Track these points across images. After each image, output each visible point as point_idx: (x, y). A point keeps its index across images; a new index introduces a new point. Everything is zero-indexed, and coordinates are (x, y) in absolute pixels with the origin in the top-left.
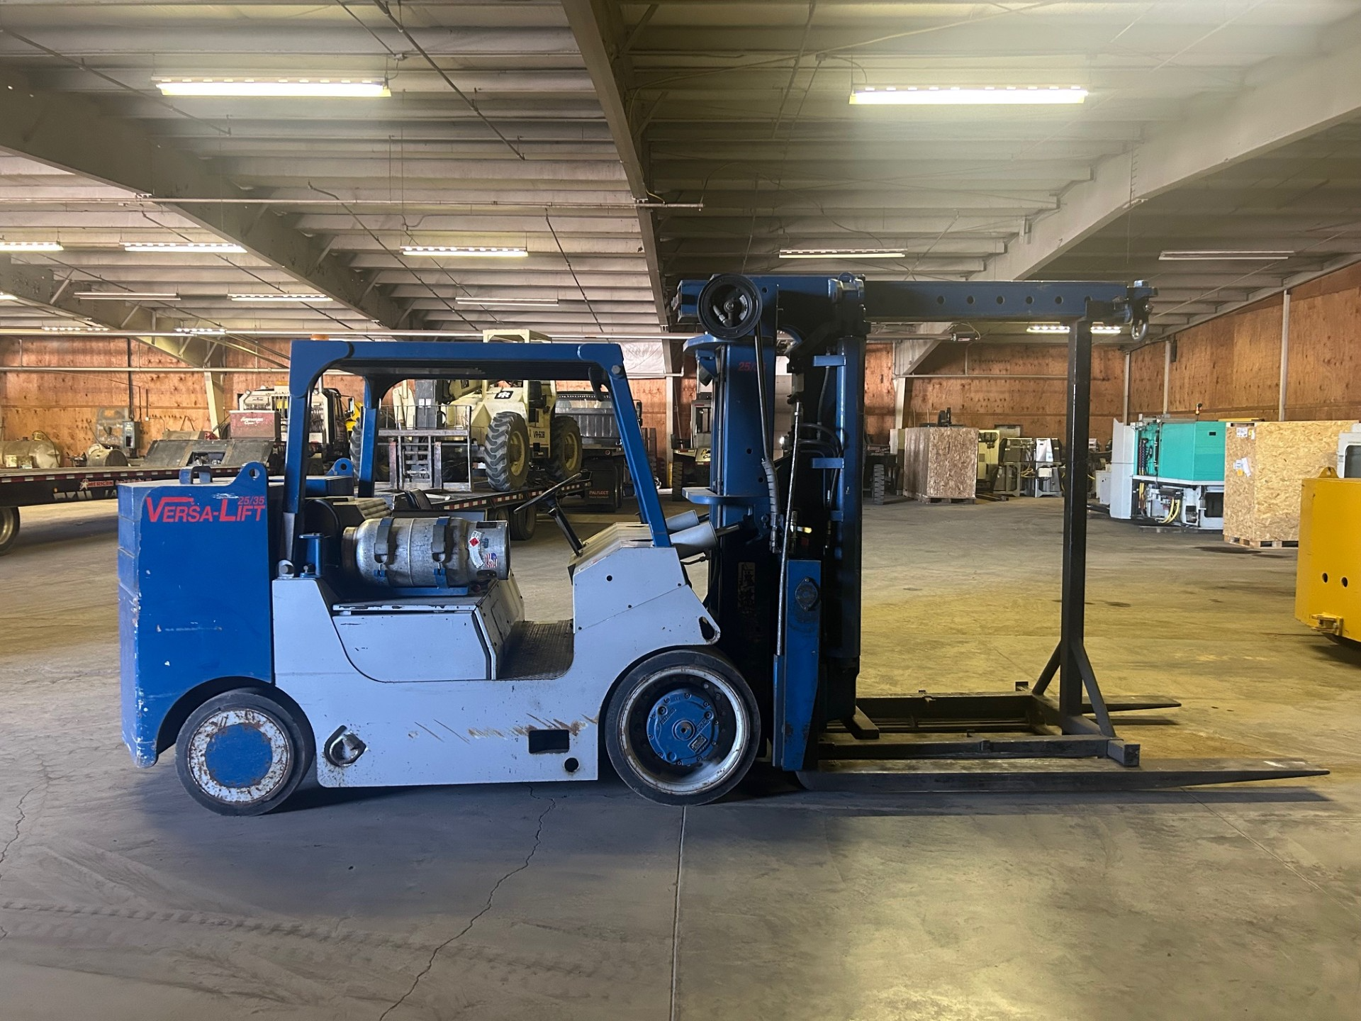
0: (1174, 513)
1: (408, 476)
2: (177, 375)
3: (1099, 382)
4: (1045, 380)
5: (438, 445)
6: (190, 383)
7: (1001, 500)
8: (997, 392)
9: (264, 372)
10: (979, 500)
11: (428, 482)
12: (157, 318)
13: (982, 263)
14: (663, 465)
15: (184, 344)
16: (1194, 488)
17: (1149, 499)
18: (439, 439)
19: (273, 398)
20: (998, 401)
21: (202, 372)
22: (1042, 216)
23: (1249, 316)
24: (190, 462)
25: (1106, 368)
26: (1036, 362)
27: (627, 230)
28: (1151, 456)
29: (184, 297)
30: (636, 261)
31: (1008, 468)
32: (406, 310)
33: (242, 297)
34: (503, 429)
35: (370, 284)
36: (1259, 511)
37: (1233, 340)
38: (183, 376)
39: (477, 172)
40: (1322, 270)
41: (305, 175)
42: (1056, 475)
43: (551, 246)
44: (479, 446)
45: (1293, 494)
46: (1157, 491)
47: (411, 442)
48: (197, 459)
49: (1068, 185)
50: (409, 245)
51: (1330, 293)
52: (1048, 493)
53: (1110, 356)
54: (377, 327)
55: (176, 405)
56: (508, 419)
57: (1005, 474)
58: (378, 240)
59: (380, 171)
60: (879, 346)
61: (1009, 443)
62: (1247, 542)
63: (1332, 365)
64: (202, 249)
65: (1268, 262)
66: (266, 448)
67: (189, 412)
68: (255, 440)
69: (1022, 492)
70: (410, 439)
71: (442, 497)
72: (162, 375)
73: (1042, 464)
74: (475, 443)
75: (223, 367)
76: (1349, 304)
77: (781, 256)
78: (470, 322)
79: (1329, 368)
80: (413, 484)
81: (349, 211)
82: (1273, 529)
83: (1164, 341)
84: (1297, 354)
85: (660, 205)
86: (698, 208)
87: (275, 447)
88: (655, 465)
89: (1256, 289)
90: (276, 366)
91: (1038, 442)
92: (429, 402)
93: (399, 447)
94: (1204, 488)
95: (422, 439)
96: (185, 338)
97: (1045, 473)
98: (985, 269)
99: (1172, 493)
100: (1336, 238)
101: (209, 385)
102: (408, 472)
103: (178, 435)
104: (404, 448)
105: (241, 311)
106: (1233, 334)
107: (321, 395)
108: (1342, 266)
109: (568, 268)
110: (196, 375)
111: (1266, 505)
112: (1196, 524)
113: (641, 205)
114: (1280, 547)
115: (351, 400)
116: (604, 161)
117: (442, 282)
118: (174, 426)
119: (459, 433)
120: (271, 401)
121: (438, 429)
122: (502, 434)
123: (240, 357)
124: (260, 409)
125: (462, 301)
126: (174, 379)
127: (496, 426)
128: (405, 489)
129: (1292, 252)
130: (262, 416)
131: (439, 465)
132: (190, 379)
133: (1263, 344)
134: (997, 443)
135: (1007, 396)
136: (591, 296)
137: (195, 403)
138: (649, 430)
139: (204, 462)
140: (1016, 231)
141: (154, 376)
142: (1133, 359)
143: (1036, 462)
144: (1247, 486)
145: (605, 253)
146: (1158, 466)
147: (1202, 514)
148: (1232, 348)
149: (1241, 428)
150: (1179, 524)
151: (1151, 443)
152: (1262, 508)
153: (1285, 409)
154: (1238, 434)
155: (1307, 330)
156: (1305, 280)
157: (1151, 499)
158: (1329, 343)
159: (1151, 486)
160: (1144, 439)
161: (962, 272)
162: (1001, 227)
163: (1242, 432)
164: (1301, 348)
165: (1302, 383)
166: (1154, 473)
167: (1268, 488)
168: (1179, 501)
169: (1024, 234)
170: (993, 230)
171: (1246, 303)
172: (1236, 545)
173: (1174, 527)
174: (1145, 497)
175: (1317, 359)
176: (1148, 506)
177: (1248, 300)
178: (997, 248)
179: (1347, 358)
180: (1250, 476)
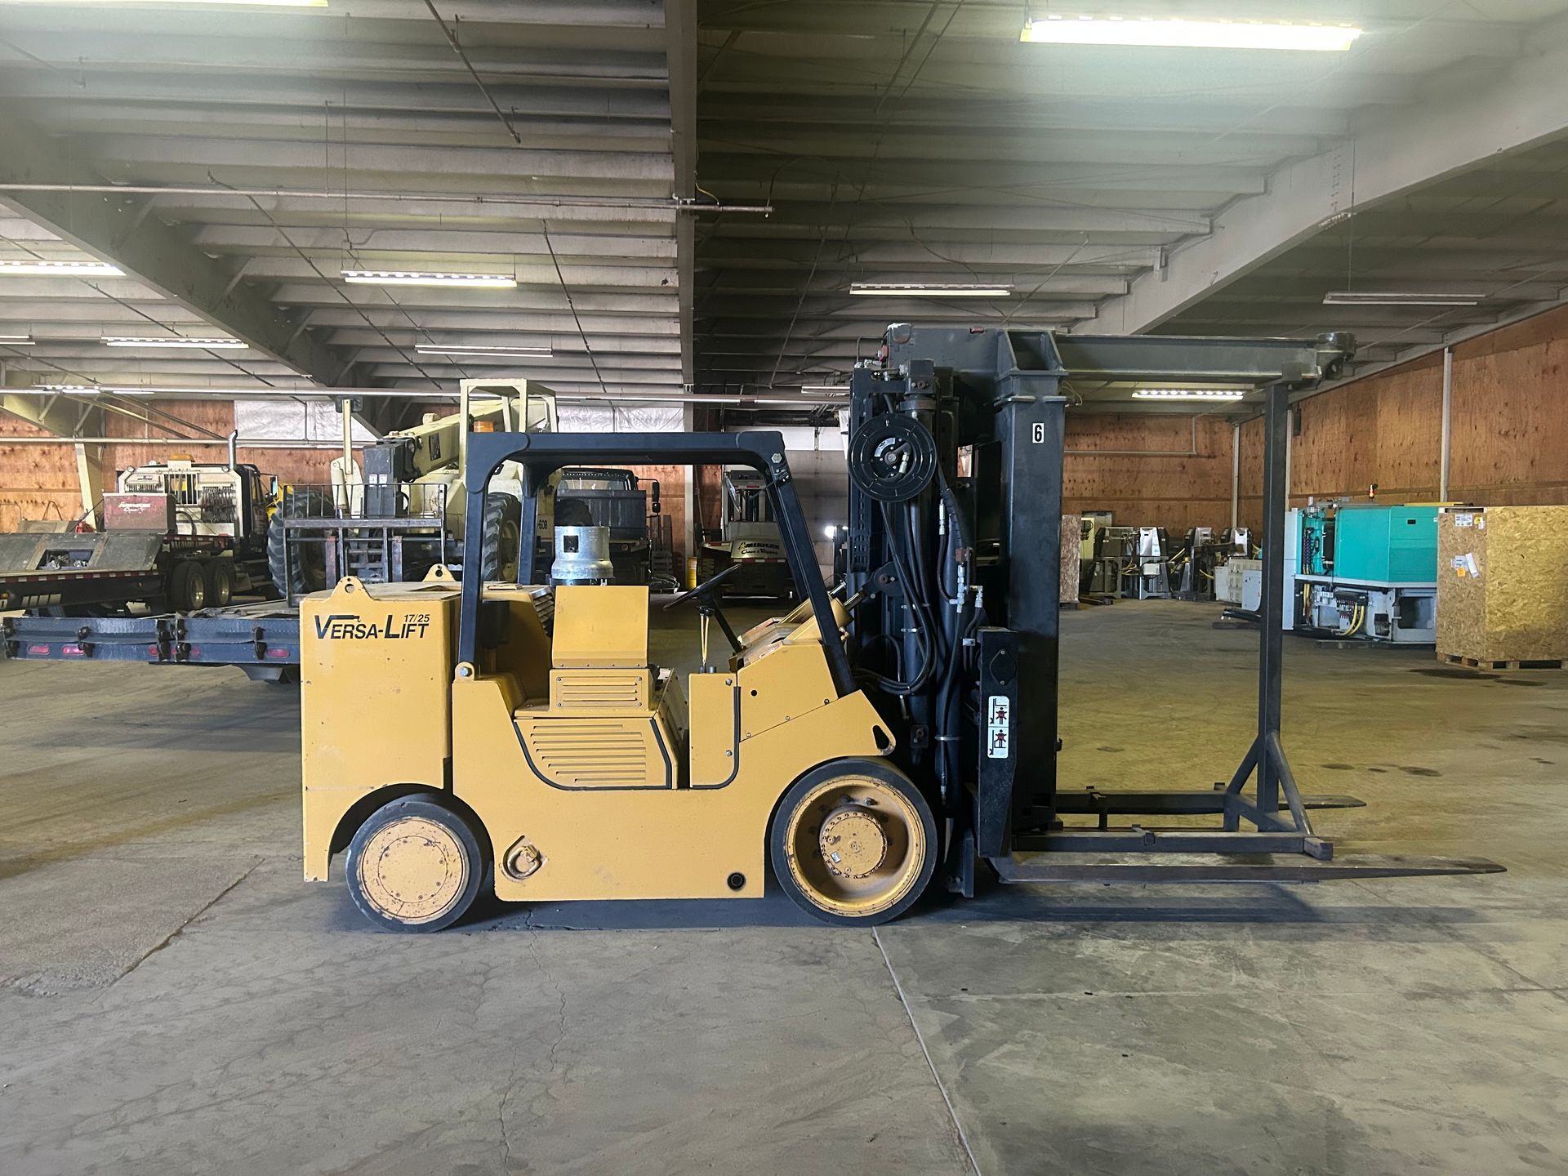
0: (1356, 624)
2: (39, 448)
3: (1204, 460)
4: (1142, 457)
5: (398, 540)
6: (57, 458)
7: (1104, 604)
8: (1085, 471)
9: (158, 444)
10: (1082, 605)
12: (7, 372)
13: (1094, 308)
14: (681, 562)
15: (45, 407)
16: (1385, 591)
17: (1317, 605)
18: (399, 532)
19: (166, 476)
20: (1086, 481)
21: (73, 444)
22: (1186, 244)
23: (1396, 380)
24: (43, 563)
25: (1212, 442)
26: (1130, 436)
27: (651, 255)
28: (1317, 550)
29: (43, 343)
30: (655, 299)
31: (1107, 563)
32: (348, 363)
33: (122, 341)
34: (492, 517)
35: (299, 326)
36: (1490, 622)
37: (1376, 409)
38: (46, 448)
39: (453, 164)
40: (1497, 322)
41: (203, 161)
42: (1165, 571)
43: (548, 276)
44: (456, 541)
45: (1532, 599)
46: (1330, 595)
47: (357, 536)
48: (52, 559)
49: (1232, 200)
50: (354, 269)
51: (1507, 351)
52: (1155, 594)
53: (1216, 430)
54: (310, 384)
55: (37, 487)
56: (499, 504)
57: (1104, 571)
58: (310, 262)
59: (314, 159)
61: (1107, 533)
62: (1474, 663)
63: (1512, 438)
64: (59, 269)
66: (154, 543)
67: (54, 496)
68: (136, 533)
69: (1123, 593)
70: (357, 531)
72: (18, 447)
73: (1148, 559)
74: (451, 536)
75: (101, 436)
76: (1533, 364)
77: (852, 292)
78: (433, 380)
79: (1506, 442)
81: (272, 220)
82: (1508, 645)
84: (1463, 424)
85: (712, 207)
86: (765, 213)
87: (166, 542)
88: (671, 561)
89: (1408, 346)
90: (174, 436)
91: (1143, 532)
92: (384, 479)
93: (341, 544)
94: (1398, 591)
95: (373, 532)
96: (48, 397)
97: (1151, 570)
98: (1097, 317)
99: (1354, 598)
100: (1531, 281)
101: (82, 461)
103: (37, 526)
104: (346, 545)
105: (122, 363)
106: (1376, 401)
107: (233, 472)
108: (1525, 316)
109: (568, 307)
110: (64, 448)
111: (1499, 614)
112: (1389, 637)
113: (685, 208)
114: (1517, 668)
115: (273, 480)
116: (627, 153)
117: (397, 324)
118: (33, 514)
119: (428, 522)
120: (163, 480)
121: (397, 517)
122: (490, 524)
123: (125, 425)
124: (147, 491)
125: (425, 349)
126: (35, 454)
130: (150, 500)
131: (398, 569)
132: (57, 454)
133: (1416, 413)
134: (1092, 534)
135: (1096, 476)
136: (596, 345)
137: (64, 484)
138: (662, 518)
139: (62, 564)
140: (1150, 264)
141: (7, 449)
142: (1244, 432)
143: (1139, 556)
144: (1473, 590)
145: (618, 286)
146: (1331, 563)
147: (1396, 625)
148: (1375, 418)
149: (1461, 515)
150: (1363, 637)
151: (1318, 534)
152: (1494, 618)
153: (1448, 492)
154: (1457, 522)
155: (1475, 395)
156: (1468, 336)
157: (1320, 604)
158: (1506, 412)
159: (1321, 588)
160: (1308, 529)
161: (1065, 320)
162: (1130, 259)
163: (1464, 520)
164: (1468, 417)
165: (1470, 460)
166: (1324, 571)
167: (1502, 593)
168: (1363, 608)
169: (1158, 268)
170: (1118, 263)
171: (1391, 364)
172: (1456, 666)
173: (1356, 642)
174: (1311, 602)
175: (1491, 430)
176: (1315, 613)
177: (1395, 360)
178: (1118, 287)
179: (1531, 429)
180: (1478, 577)
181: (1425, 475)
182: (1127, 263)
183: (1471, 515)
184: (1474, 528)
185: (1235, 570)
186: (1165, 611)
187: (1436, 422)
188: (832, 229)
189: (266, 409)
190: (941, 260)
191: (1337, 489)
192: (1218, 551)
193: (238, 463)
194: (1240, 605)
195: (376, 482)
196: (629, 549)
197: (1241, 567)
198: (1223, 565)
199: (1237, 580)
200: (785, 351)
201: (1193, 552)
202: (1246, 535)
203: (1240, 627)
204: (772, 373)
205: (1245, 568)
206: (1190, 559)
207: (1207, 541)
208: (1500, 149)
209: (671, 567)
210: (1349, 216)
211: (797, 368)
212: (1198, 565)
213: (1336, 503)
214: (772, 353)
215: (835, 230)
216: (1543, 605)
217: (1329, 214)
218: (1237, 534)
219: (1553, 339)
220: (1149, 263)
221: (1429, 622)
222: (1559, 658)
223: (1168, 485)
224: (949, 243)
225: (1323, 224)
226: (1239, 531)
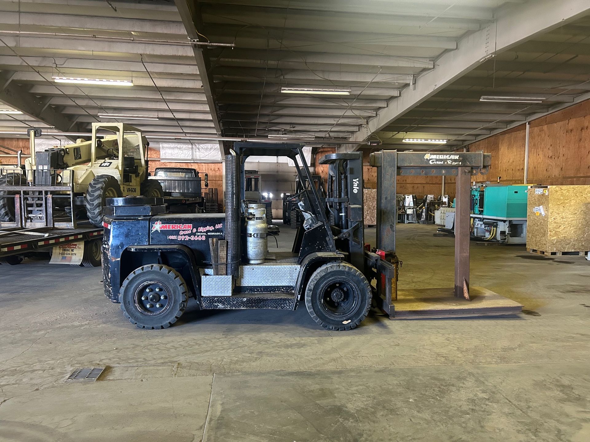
0: (492, 235)
1: (30, 218)
5: (50, 197)
11: (44, 222)
13: (386, 103)
14: (221, 207)
16: (505, 221)
17: (476, 227)
18: (52, 193)
22: (425, 73)
23: (507, 136)
28: (477, 204)
34: (99, 186)
35: (45, 104)
36: (550, 235)
37: (499, 147)
42: (415, 212)
45: (567, 226)
46: (481, 223)
47: (31, 195)
49: (443, 53)
50: (58, 76)
51: (552, 123)
52: (411, 222)
56: (103, 180)
58: (40, 73)
60: (329, 149)
62: (543, 253)
63: (553, 159)
65: (531, 104)
69: (398, 221)
71: (42, 234)
73: (408, 207)
76: (562, 129)
77: (282, 92)
79: (551, 160)
80: (32, 224)
81: (16, 53)
82: (557, 245)
83: (463, 148)
84: (534, 153)
85: (207, 43)
86: (231, 47)
88: (217, 207)
89: (512, 122)
91: (406, 197)
92: (46, 167)
93: (22, 198)
94: (510, 221)
95: (38, 192)
97: (409, 212)
98: (387, 107)
99: (493, 224)
102: (30, 215)
104: (25, 199)
106: (499, 144)
107: (19, 168)
108: (560, 109)
109: (161, 97)
111: (554, 232)
112: (506, 241)
113: (194, 43)
114: (561, 255)
116: (173, 22)
117: (89, 105)
121: (52, 186)
122: (98, 189)
125: (102, 116)
127: (94, 184)
128: (27, 227)
129: (545, 99)
131: (50, 210)
133: (515, 150)
136: (178, 116)
138: (214, 189)
143: (405, 206)
144: (542, 221)
145: (182, 88)
146: (482, 209)
147: (509, 235)
148: (499, 151)
149: (538, 189)
150: (495, 240)
151: (477, 197)
152: (552, 233)
153: (527, 181)
154: (536, 192)
155: (539, 142)
156: (538, 117)
157: (477, 226)
158: (551, 148)
159: (478, 220)
160: (473, 195)
161: (375, 108)
162: (400, 80)
163: (539, 191)
164: (536, 150)
165: (536, 167)
166: (479, 213)
167: (555, 223)
168: (495, 228)
169: (412, 84)
170: (395, 82)
171: (506, 129)
172: (534, 254)
173: (493, 243)
174: (474, 226)
175: (545, 156)
176: (475, 230)
177: (507, 128)
178: (395, 93)
179: (561, 155)
180: (545, 216)
181: (518, 174)
182: (399, 82)
183: (542, 189)
184: (543, 195)
185: (443, 212)
186: (414, 228)
187: (523, 153)
188: (270, 62)
189: (44, 142)
190: (320, 79)
191: (483, 180)
192: (436, 204)
193: (22, 164)
194: (444, 226)
195: (42, 169)
196: (185, 202)
197: (445, 211)
198: (438, 210)
199: (444, 216)
200: (258, 120)
201: (426, 205)
202: (447, 198)
203: (445, 235)
204: (255, 129)
205: (447, 211)
206: (425, 208)
207: (432, 200)
208: (563, 19)
209: (217, 209)
210: (493, 56)
211: (266, 127)
212: (428, 210)
213: (485, 184)
214: (254, 120)
215: (272, 63)
216: (572, 228)
217: (484, 56)
218: (444, 198)
219: (571, 118)
220: (408, 82)
221: (522, 234)
222: (578, 251)
223: (417, 178)
224: (323, 71)
225: (482, 60)
226: (444, 196)
